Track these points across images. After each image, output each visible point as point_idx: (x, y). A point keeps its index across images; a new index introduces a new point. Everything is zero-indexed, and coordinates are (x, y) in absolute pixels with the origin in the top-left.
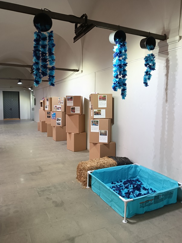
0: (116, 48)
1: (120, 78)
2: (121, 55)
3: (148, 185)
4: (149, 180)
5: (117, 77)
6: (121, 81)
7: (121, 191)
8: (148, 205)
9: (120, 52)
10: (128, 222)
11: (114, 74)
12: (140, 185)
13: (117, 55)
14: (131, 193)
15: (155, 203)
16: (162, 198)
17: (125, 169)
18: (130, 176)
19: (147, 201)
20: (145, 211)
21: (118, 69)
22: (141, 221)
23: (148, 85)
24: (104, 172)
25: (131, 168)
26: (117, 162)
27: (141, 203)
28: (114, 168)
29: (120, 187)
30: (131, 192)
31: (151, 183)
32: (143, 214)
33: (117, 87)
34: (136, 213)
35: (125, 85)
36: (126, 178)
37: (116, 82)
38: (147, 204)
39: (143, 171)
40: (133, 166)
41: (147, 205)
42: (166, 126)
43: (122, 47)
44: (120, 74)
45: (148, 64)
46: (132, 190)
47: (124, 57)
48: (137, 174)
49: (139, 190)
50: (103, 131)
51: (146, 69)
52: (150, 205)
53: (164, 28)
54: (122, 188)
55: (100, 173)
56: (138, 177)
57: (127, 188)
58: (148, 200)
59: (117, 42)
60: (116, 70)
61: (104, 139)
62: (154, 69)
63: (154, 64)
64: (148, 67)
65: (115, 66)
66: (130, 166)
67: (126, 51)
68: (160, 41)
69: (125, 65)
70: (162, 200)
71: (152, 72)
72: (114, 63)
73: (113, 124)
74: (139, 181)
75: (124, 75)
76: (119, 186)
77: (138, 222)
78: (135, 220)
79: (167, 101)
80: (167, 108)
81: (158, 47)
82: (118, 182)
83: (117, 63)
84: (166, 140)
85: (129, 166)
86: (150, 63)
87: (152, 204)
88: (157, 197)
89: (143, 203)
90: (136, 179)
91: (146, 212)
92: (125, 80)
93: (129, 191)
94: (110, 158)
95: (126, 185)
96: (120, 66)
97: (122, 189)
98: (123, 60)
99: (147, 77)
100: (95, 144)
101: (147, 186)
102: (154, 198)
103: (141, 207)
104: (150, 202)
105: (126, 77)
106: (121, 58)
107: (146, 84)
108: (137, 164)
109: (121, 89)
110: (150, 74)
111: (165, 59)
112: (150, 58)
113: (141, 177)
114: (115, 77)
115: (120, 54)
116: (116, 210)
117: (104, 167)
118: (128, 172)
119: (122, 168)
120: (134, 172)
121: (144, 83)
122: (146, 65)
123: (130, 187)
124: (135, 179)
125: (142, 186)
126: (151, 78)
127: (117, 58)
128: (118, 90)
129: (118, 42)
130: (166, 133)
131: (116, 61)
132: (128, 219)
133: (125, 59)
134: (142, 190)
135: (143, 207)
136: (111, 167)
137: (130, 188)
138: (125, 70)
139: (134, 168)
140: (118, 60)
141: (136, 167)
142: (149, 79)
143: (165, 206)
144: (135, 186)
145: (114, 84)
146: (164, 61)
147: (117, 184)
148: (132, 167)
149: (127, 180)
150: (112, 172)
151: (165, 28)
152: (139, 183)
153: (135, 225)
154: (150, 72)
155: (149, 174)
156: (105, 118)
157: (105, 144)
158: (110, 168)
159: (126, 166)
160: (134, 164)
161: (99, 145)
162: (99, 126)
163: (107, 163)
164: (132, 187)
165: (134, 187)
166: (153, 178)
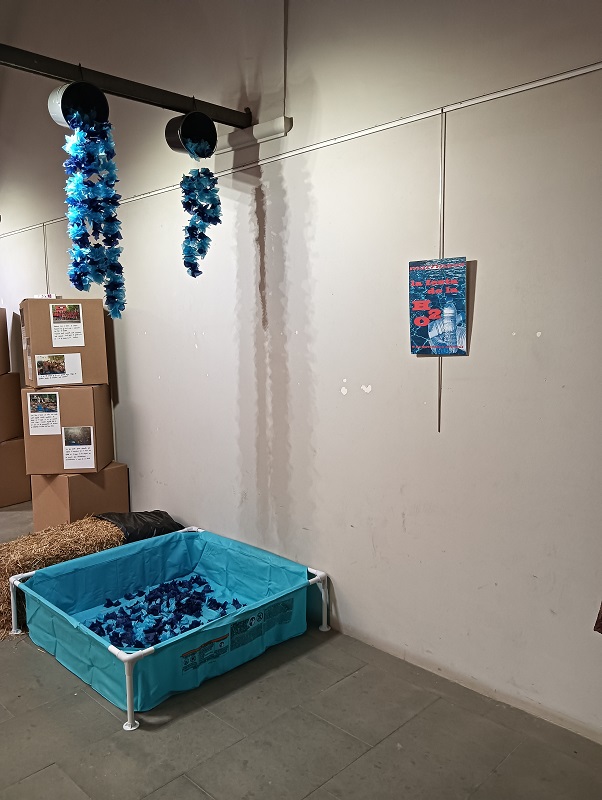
0: (73, 143)
1: (98, 246)
2: (92, 166)
3: (228, 592)
4: (230, 575)
5: (83, 241)
6: (102, 255)
7: (132, 627)
8: (212, 657)
9: (90, 157)
10: (143, 726)
11: (73, 230)
12: (201, 597)
13: (78, 165)
14: (167, 627)
15: (234, 646)
16: (259, 627)
17: (153, 552)
18: (171, 572)
19: (206, 645)
20: (201, 679)
21: (88, 215)
22: (186, 712)
23: (200, 273)
24: (76, 570)
25: (174, 544)
26: (126, 530)
27: (185, 656)
28: (111, 554)
29: (134, 612)
30: (166, 623)
31: (236, 584)
32: (196, 689)
33: (85, 275)
34: (172, 692)
35: (118, 269)
36: (159, 579)
37: (83, 259)
38: (208, 654)
39: (211, 548)
40: (180, 537)
41: (208, 659)
42: (269, 399)
43: (95, 140)
44: (96, 233)
45: (195, 203)
46: (171, 615)
47: (104, 174)
48: (195, 562)
49: (196, 610)
50: (76, 431)
51: (186, 218)
52: (217, 656)
53: (243, 88)
54: (137, 614)
55: (59, 577)
56: (199, 570)
57: (154, 611)
58: (210, 642)
59: (73, 122)
60: (77, 219)
61: (81, 459)
62: (216, 220)
63: (216, 203)
64: (196, 211)
65: (74, 202)
66: (172, 538)
67: (110, 154)
68: (235, 131)
69: (114, 201)
70: (258, 632)
71: (211, 231)
72: (69, 194)
73: (116, 402)
74: (201, 583)
75: (113, 238)
76: (128, 612)
77: (175, 718)
78: (168, 715)
79: (265, 322)
80: (266, 344)
81: (230, 149)
82: (129, 597)
83: (80, 194)
84: (270, 444)
85: (168, 539)
86: (200, 199)
87: (224, 650)
88: (239, 626)
89: (193, 653)
90: (192, 578)
91: (207, 681)
92: (117, 252)
93: (158, 621)
94: (102, 519)
95: (153, 603)
96: (92, 205)
97: (139, 619)
98: (100, 186)
99: (194, 245)
100: (50, 478)
101: (224, 595)
102: (229, 631)
103: (185, 669)
104: (217, 646)
105: (121, 243)
106: (94, 178)
107: (194, 270)
108: (195, 529)
109: (104, 284)
110: (203, 236)
111: (251, 188)
112: (200, 184)
113: (207, 567)
114: (76, 241)
115: (87, 162)
116: (107, 693)
117: (74, 554)
118: (164, 558)
119: (143, 549)
120: (186, 554)
121: (187, 264)
122: (187, 206)
123: (168, 606)
124: (187, 578)
125: (209, 596)
126: (209, 251)
127: (79, 176)
128: (94, 285)
129: (79, 122)
130: (270, 422)
131: (77, 186)
132: (141, 717)
133: (109, 182)
134: (205, 608)
135: (195, 667)
136: (101, 549)
137: (166, 610)
138: (112, 221)
139: (183, 543)
140: (85, 183)
141: (193, 536)
142: (202, 251)
143: (270, 649)
144: (184, 601)
145: (76, 264)
146: (250, 196)
147: (125, 603)
148: (179, 541)
149: (162, 585)
150: (105, 568)
151: (247, 90)
152: (200, 590)
153: (163, 732)
154: (203, 228)
155: (229, 554)
156: (81, 381)
157: (86, 474)
158: (98, 553)
159: (156, 541)
160: (185, 529)
161: (63, 480)
162: (58, 413)
163: (87, 540)
164: (173, 606)
165: (182, 604)
166: (242, 565)
